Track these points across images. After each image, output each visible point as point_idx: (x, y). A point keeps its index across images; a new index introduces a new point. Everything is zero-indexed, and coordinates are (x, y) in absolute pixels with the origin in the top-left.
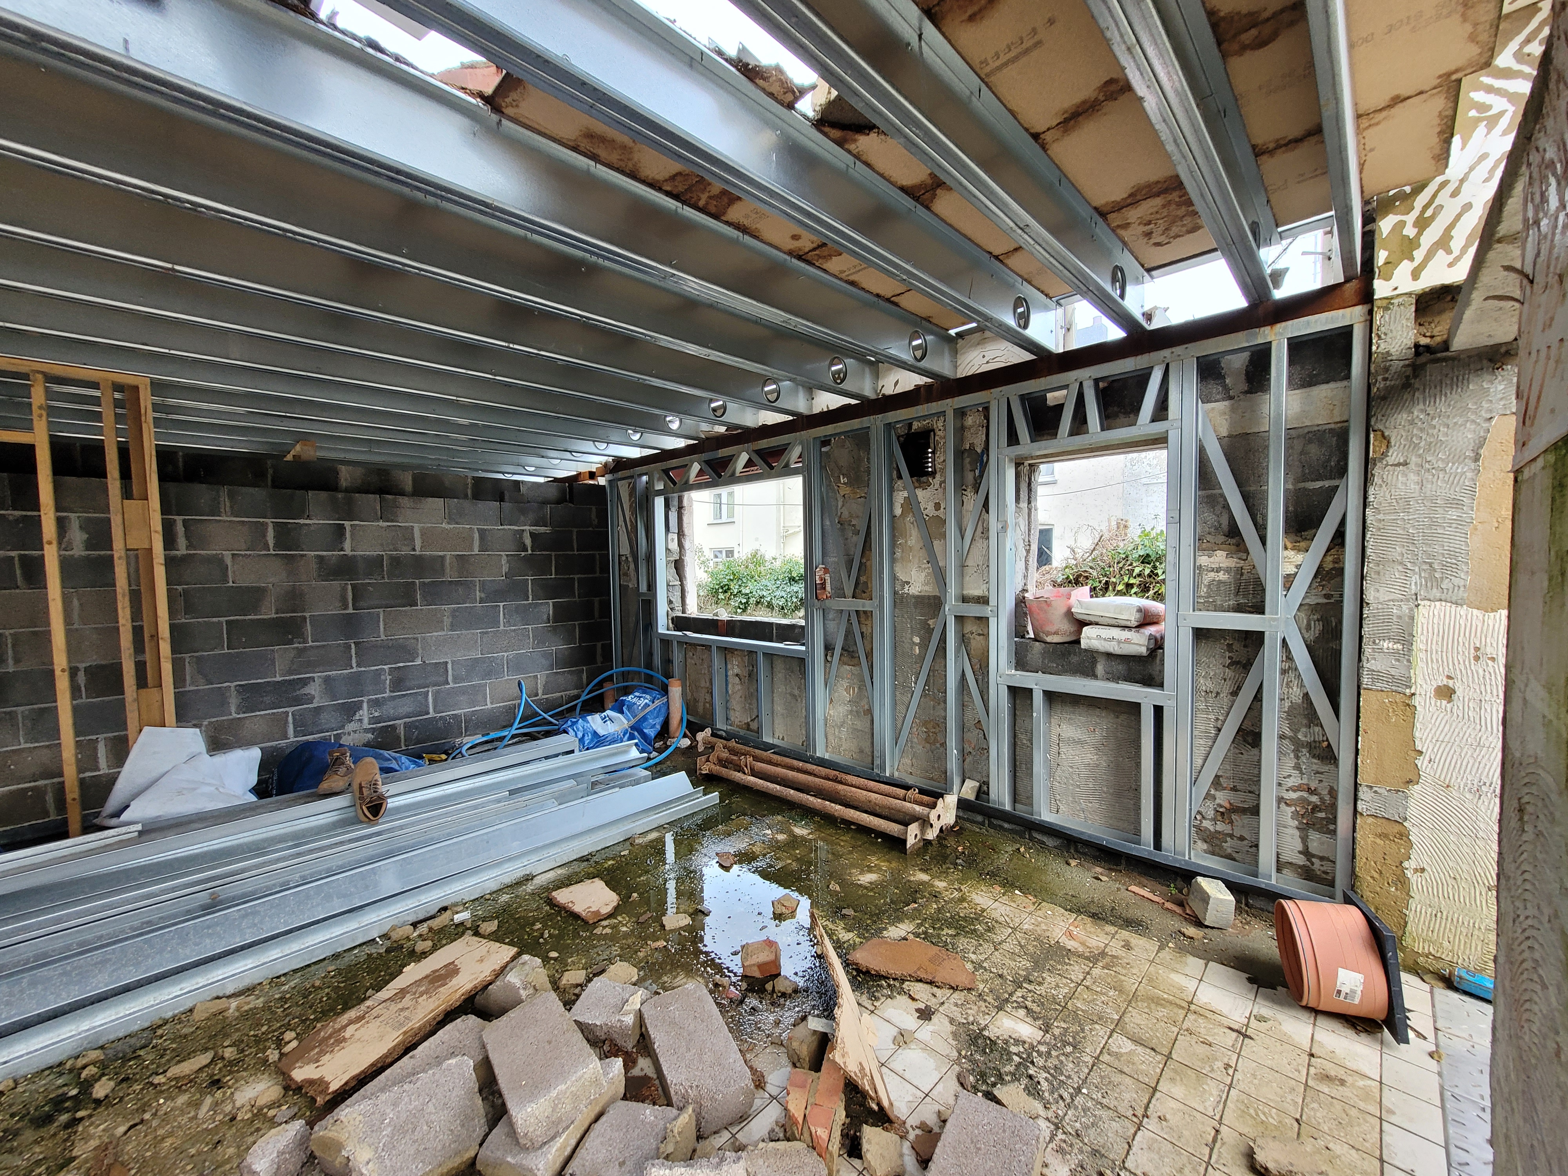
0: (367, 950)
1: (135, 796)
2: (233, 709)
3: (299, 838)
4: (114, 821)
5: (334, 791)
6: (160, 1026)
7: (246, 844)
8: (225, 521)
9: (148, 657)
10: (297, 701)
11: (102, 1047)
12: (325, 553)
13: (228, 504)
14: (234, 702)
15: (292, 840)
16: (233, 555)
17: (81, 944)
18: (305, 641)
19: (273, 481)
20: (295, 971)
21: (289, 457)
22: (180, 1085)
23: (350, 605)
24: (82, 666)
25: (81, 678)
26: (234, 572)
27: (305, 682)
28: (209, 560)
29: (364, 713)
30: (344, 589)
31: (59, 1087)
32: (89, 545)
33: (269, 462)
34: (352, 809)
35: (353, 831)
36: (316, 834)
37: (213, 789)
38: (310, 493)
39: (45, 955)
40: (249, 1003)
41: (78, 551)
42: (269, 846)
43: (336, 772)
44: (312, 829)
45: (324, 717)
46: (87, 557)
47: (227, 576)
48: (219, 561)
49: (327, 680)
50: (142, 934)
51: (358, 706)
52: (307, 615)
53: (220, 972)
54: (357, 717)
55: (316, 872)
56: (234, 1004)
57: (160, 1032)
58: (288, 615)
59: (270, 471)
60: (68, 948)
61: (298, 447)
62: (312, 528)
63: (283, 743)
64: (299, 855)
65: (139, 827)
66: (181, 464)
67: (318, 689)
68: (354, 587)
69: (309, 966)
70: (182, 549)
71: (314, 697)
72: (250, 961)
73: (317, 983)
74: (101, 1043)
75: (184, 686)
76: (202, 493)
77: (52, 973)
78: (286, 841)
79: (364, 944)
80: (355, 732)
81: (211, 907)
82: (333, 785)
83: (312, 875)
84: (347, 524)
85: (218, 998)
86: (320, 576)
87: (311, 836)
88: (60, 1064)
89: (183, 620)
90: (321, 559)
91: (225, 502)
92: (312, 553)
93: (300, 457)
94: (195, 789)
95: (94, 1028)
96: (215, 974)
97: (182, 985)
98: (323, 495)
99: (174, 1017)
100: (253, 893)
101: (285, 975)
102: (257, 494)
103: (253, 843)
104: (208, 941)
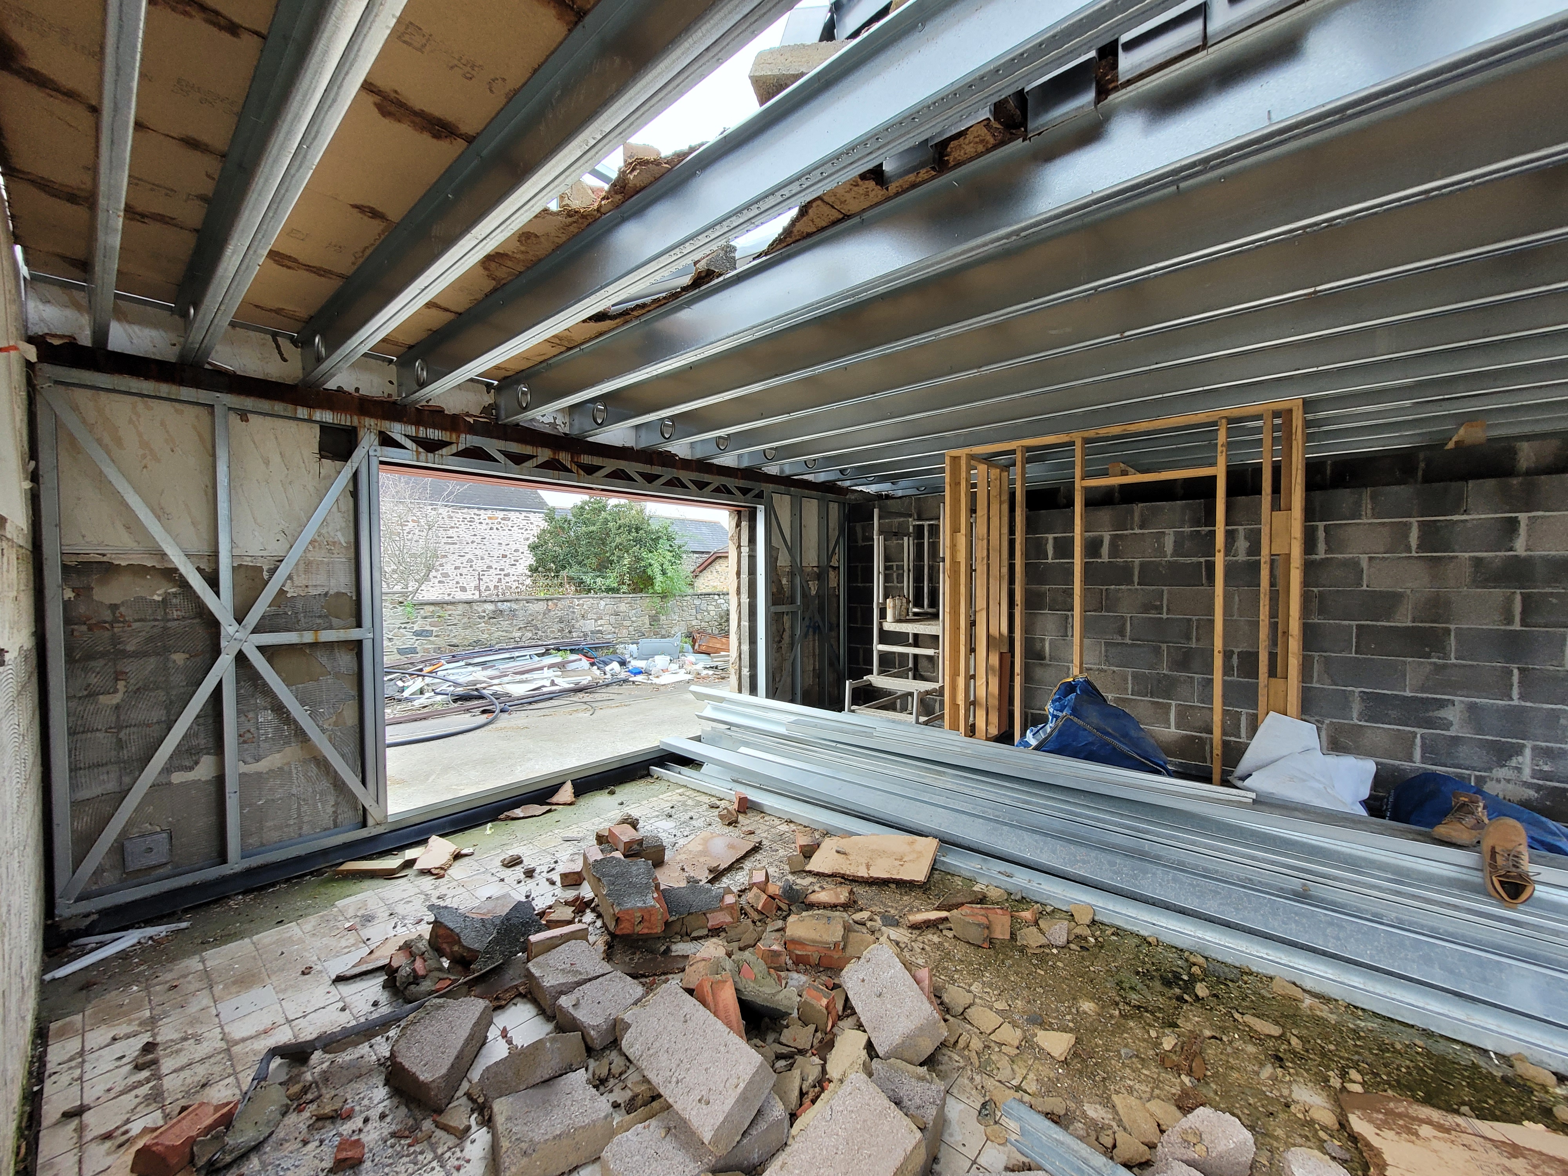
0: (1474, 1057)
1: (1258, 768)
2: (1355, 715)
3: (1402, 875)
4: (1239, 783)
5: (1454, 840)
6: (1247, 973)
7: (1342, 853)
8: (1365, 524)
9: (1279, 650)
10: (1430, 723)
11: (1206, 958)
12: (1485, 554)
13: (1369, 506)
14: (1356, 708)
15: (1393, 873)
16: (1370, 559)
17: (1205, 869)
18: (1446, 656)
19: (1424, 476)
20: (1376, 1015)
21: (1451, 445)
22: (1253, 1036)
23: (1517, 618)
24: (1236, 650)
25: (1235, 660)
26: (1369, 576)
27: (1442, 704)
28: (1345, 563)
29: (1526, 760)
30: (1509, 600)
31: (1178, 966)
32: (1249, 554)
33: (1421, 456)
34: (1479, 874)
35: (1477, 901)
36: (1424, 881)
37: (1321, 786)
38: (1471, 483)
39: (1182, 863)
40: (1321, 1011)
41: (1242, 557)
42: (1367, 867)
43: (1460, 820)
44: (1419, 872)
45: (1463, 751)
46: (1248, 562)
47: (1361, 579)
48: (1354, 566)
49: (1472, 708)
50: (1244, 887)
51: (1518, 750)
52: (1452, 627)
53: (1301, 962)
54: (1514, 762)
55: (1416, 923)
56: (1308, 1001)
57: (1245, 978)
58: (1427, 625)
59: (1422, 465)
60: (1197, 867)
61: (1462, 431)
62: (1469, 525)
63: (1406, 765)
64: (1398, 893)
65: (1254, 796)
66: (1328, 472)
67: (1458, 715)
68: (1526, 598)
69: (1392, 1020)
70: (1321, 553)
71: (1452, 724)
72: (1330, 971)
73: (1398, 1046)
74: (1206, 954)
75: (1311, 682)
76: (1345, 497)
77: (1184, 880)
78: (1386, 871)
79: (1471, 1046)
80: (1508, 781)
81: (1302, 896)
82: (1453, 833)
83: (1411, 923)
84: (1523, 517)
85: (1294, 984)
86: (1474, 581)
87: (1417, 879)
88: (1181, 950)
89: (1316, 621)
90: (1478, 562)
91: (1367, 505)
92: (1467, 555)
93: (1463, 441)
94: (1304, 781)
95: (1204, 939)
96: (1297, 960)
97: (1270, 952)
98: (1490, 484)
99: (1258, 974)
100: (1343, 906)
101: (1363, 1010)
102: (1402, 492)
103: (1350, 856)
104: (1293, 926)
